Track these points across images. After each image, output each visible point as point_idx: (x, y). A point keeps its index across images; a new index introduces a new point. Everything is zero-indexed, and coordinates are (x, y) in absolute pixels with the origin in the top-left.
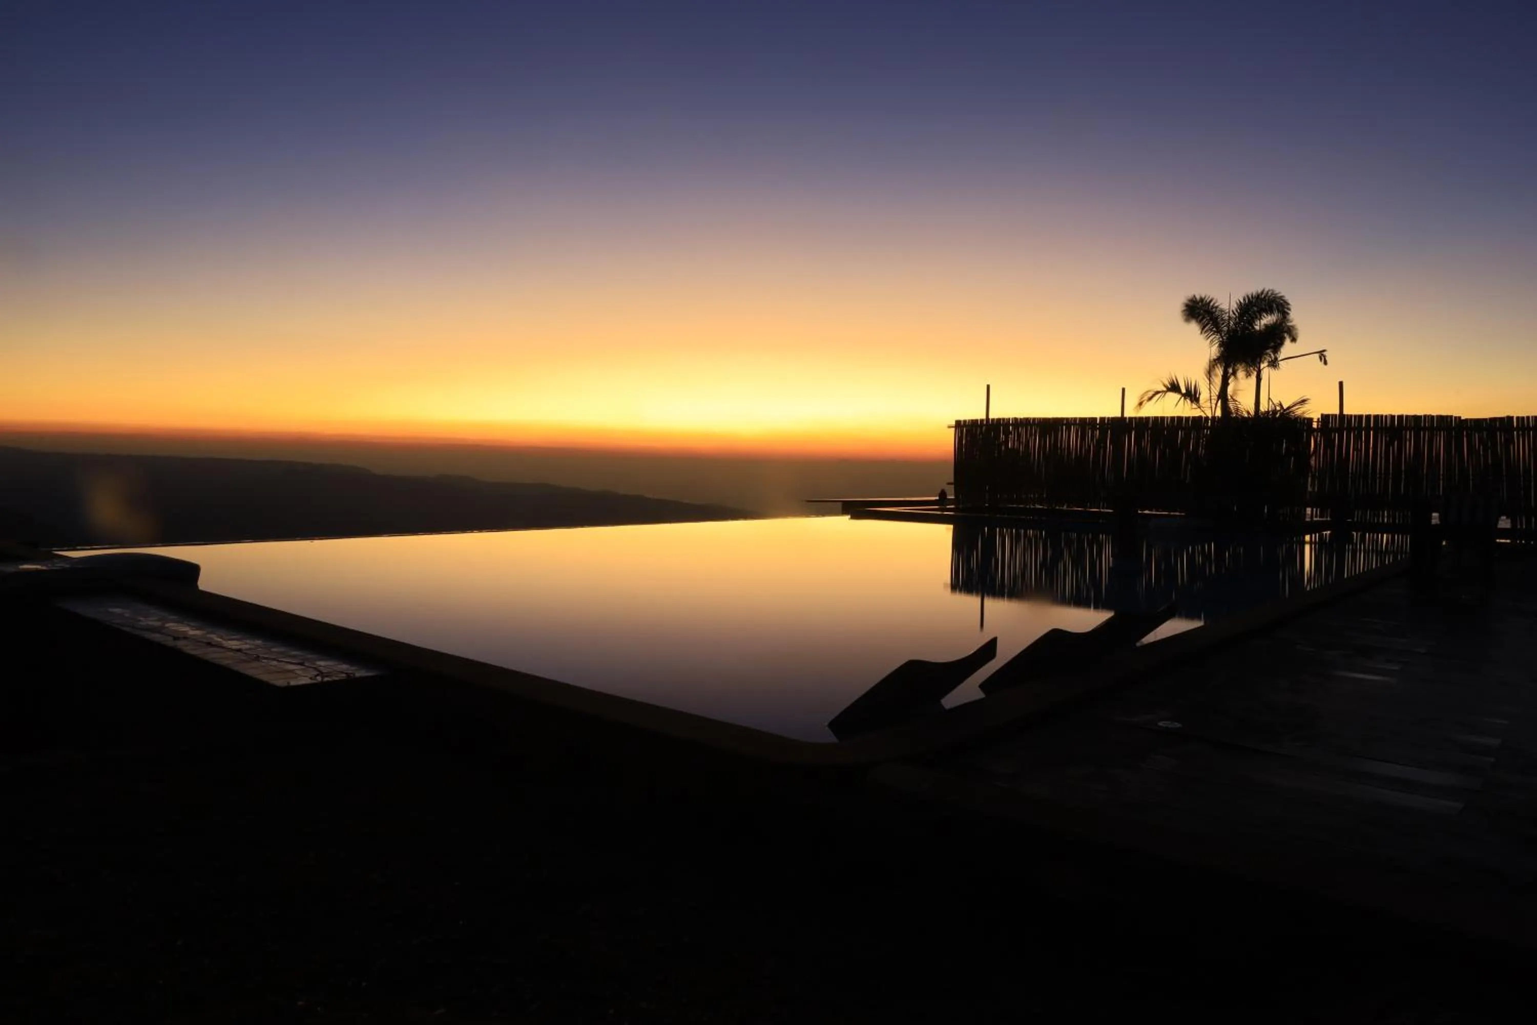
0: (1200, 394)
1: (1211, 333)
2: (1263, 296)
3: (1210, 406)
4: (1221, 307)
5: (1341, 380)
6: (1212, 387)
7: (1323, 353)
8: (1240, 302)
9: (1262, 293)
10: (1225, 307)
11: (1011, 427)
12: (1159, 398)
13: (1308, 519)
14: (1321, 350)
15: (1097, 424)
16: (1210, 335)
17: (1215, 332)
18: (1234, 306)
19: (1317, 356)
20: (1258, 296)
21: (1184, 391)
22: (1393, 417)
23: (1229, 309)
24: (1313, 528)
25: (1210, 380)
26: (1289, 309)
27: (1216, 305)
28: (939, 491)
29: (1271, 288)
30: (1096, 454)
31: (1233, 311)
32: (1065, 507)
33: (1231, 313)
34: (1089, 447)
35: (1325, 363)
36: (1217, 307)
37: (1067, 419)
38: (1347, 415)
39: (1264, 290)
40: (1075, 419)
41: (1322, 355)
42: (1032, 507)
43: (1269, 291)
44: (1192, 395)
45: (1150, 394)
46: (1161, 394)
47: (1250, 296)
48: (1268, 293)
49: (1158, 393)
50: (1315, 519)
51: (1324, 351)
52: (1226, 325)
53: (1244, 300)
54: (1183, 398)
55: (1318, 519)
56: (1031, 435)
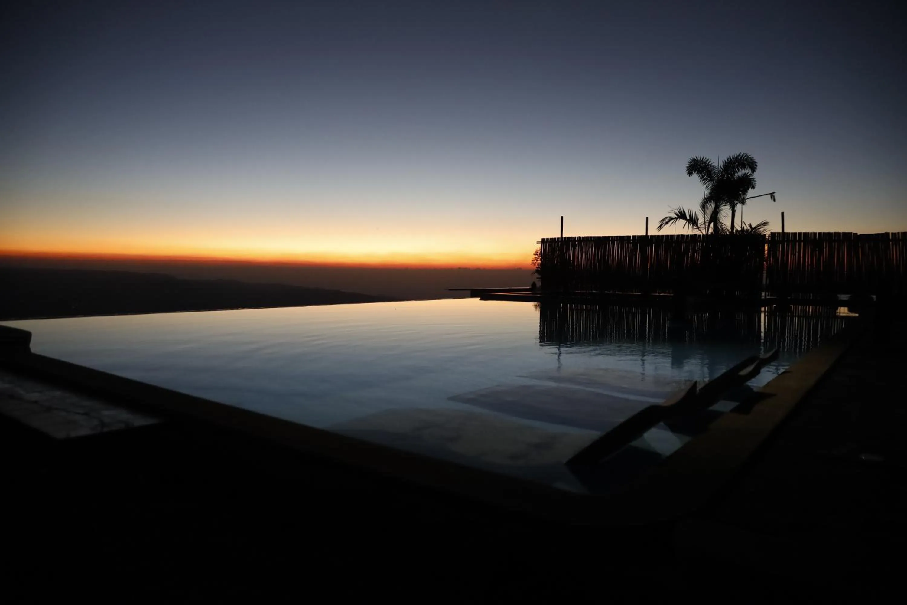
0: (698, 220)
1: (707, 181)
2: (739, 157)
3: (704, 227)
4: (713, 164)
5: (783, 211)
6: (706, 216)
7: (773, 194)
8: (725, 161)
9: (739, 156)
10: (715, 164)
11: (577, 242)
12: (673, 222)
13: (763, 298)
14: (771, 192)
15: (631, 240)
16: (706, 182)
17: (709, 180)
18: (721, 164)
19: (769, 196)
20: (737, 157)
21: (688, 218)
22: (815, 234)
23: (718, 166)
24: (766, 303)
25: (704, 212)
26: (756, 166)
27: (710, 163)
28: (532, 283)
29: (745, 153)
30: (630, 259)
31: (721, 167)
32: (611, 292)
33: (720, 168)
34: (626, 255)
35: (775, 201)
36: (710, 165)
37: (612, 237)
38: (787, 233)
39: (740, 154)
40: (617, 237)
41: (772, 195)
42: (590, 291)
43: (744, 154)
44: (693, 221)
45: (667, 220)
46: (673, 220)
47: (731, 157)
48: (743, 155)
49: (672, 219)
50: (767, 297)
51: (774, 193)
52: (717, 176)
53: (728, 160)
54: (688, 223)
55: (769, 297)
56: (589, 247)
